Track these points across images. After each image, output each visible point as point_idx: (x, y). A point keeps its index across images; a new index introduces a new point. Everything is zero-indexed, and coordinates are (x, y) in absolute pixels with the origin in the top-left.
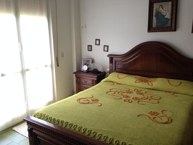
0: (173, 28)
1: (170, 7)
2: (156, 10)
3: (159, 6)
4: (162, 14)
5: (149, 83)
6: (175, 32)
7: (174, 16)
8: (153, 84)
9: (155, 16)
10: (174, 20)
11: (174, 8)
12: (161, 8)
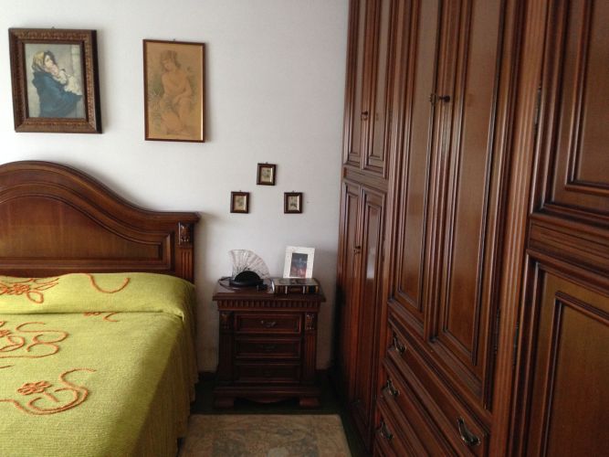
0: (93, 123)
1: (76, 60)
2: (35, 64)
3: (42, 54)
4: (55, 78)
5: (31, 294)
6: (99, 135)
7: (91, 89)
8: (45, 297)
9: (34, 82)
10: (92, 101)
11: (89, 64)
12: (51, 61)
